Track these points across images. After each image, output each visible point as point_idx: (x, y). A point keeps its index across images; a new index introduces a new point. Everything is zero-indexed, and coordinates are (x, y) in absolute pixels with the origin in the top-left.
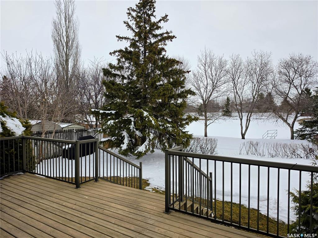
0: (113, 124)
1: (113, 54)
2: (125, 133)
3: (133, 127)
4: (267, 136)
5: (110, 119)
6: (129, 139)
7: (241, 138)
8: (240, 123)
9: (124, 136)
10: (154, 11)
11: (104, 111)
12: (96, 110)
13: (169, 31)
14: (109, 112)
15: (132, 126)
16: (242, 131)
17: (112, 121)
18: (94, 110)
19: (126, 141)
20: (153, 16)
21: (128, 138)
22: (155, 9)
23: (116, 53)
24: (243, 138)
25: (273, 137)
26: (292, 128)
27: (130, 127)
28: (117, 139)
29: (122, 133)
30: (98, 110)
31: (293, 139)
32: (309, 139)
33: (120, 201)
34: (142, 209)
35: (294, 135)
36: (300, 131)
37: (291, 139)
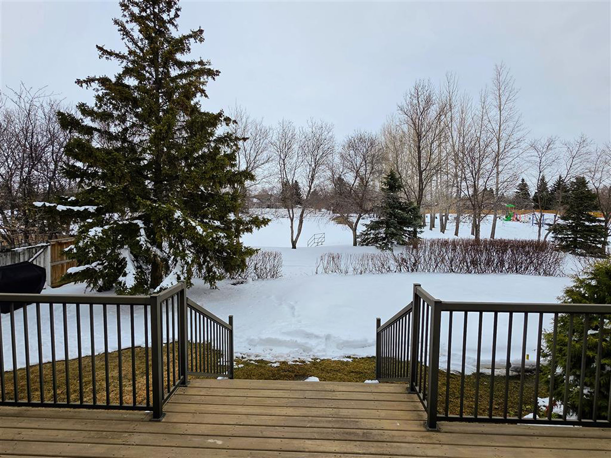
0: (101, 234)
1: (84, 85)
2: (125, 253)
3: (146, 241)
4: (313, 242)
5: (92, 225)
6: (136, 265)
7: (292, 247)
8: (290, 225)
9: (124, 259)
10: (177, 16)
11: (68, 207)
12: (47, 204)
13: (205, 61)
14: (82, 209)
15: (142, 238)
16: (292, 237)
17: (99, 229)
18: (43, 203)
19: (130, 269)
20: (173, 24)
21: (133, 262)
22: (179, 13)
23: (92, 84)
24: (294, 247)
25: (320, 243)
26: (355, 230)
27: (139, 241)
28: (110, 266)
29: (120, 254)
30: (52, 205)
31: (356, 246)
32: (378, 245)
33: (308, 427)
34: (382, 435)
35: (357, 239)
36: (365, 235)
37: (354, 245)
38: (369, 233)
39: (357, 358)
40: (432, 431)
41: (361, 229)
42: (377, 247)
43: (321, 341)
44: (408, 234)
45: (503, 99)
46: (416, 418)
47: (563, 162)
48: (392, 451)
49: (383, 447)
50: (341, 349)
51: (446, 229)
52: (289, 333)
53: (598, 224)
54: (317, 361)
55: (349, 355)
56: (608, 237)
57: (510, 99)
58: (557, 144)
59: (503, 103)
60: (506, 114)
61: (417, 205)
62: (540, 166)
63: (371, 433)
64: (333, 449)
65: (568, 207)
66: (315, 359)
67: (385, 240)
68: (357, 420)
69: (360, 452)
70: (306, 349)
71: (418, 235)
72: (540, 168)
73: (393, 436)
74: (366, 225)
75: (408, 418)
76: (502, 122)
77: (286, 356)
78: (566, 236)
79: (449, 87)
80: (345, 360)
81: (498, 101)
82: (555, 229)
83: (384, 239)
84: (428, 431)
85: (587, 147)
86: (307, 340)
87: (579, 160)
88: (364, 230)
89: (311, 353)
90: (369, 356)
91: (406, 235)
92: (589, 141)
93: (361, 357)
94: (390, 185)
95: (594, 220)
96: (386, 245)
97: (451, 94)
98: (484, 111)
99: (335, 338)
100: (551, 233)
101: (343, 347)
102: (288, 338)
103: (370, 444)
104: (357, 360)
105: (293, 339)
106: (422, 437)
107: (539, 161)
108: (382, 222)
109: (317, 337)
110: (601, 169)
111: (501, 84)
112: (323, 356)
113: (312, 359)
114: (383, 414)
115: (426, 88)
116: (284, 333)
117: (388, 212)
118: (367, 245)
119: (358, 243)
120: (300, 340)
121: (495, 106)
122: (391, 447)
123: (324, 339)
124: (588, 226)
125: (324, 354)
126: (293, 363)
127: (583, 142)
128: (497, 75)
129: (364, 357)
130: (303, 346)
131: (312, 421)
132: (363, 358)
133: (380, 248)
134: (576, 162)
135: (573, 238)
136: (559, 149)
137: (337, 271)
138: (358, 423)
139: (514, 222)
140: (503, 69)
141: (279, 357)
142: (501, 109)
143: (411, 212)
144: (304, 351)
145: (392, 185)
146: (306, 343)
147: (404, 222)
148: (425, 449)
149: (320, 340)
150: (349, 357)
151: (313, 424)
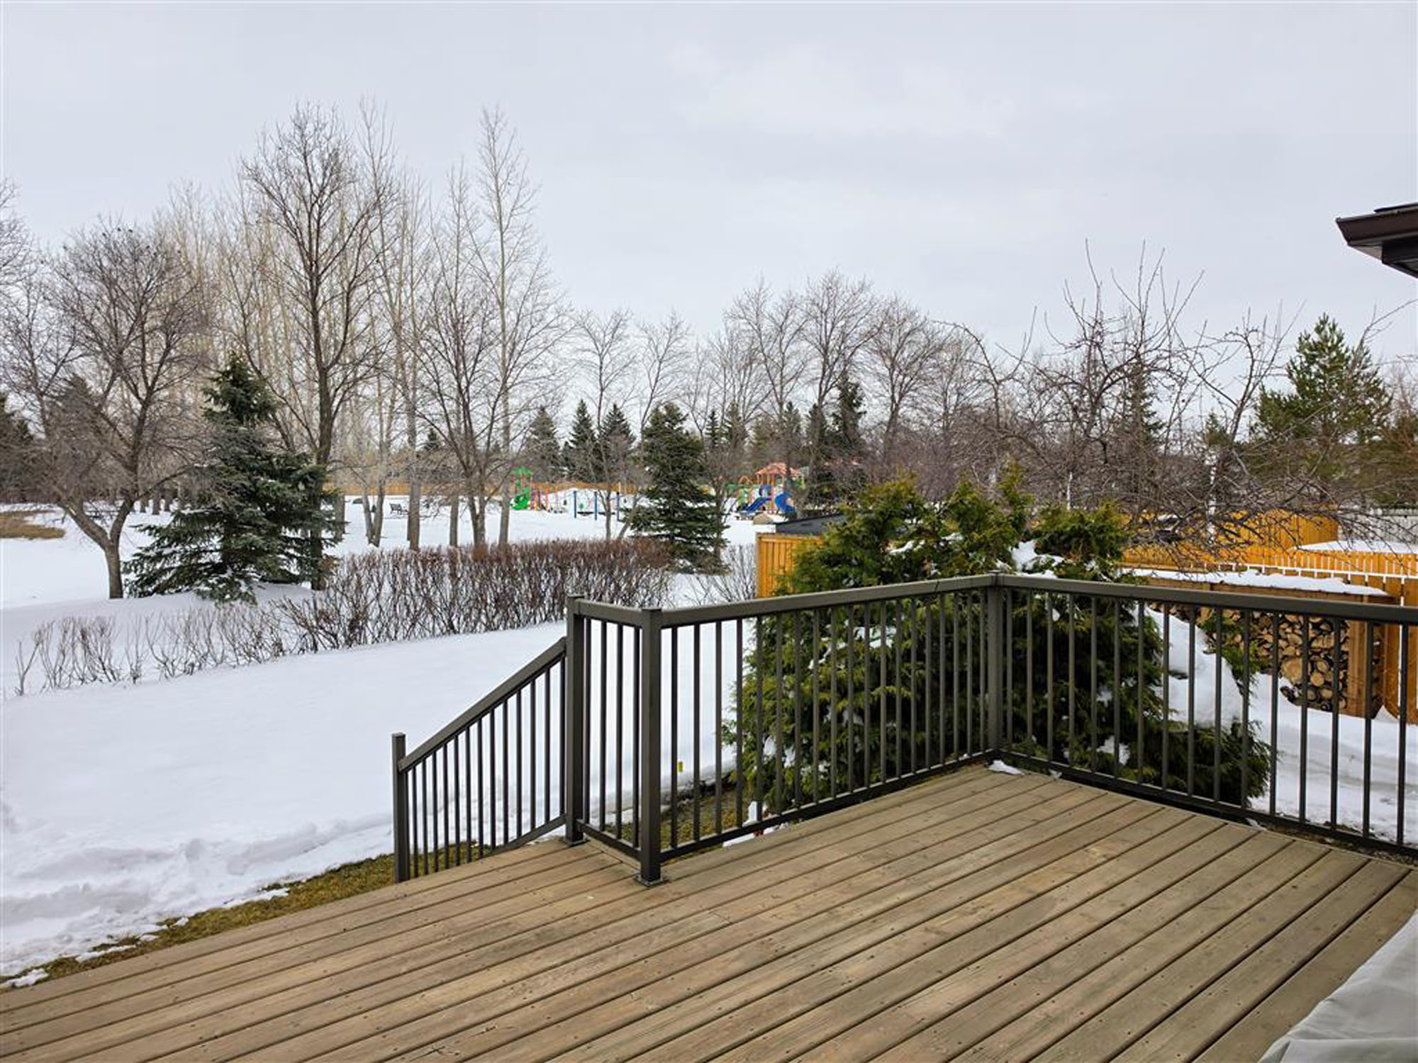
26: (112, 548)
31: (122, 597)
32: (203, 588)
33: (405, 973)
34: (574, 924)
35: (123, 577)
36: (154, 560)
37: (112, 597)
38: (166, 551)
39: (299, 883)
40: (655, 885)
41: (133, 542)
42: (199, 593)
43: (172, 867)
44: (295, 548)
45: (507, 203)
46: (614, 878)
47: (642, 368)
48: (614, 938)
49: (591, 939)
50: (242, 874)
51: (382, 535)
52: (47, 872)
53: (707, 506)
54: (179, 923)
55: (273, 882)
56: (725, 531)
57: (519, 204)
58: (631, 330)
59: (506, 210)
60: (516, 240)
61: (318, 463)
62: (601, 375)
63: (552, 929)
64: (499, 981)
65: (656, 468)
66: (170, 922)
67: (224, 572)
68: (505, 921)
69: (555, 963)
70: (125, 902)
71: (327, 551)
72: (600, 380)
73: (596, 917)
74: (149, 528)
75: (599, 882)
76: (506, 261)
77: (54, 944)
78: (657, 533)
79: (369, 139)
80: (267, 896)
81: (495, 204)
82: (637, 519)
83: (217, 569)
84: (649, 887)
85: (683, 341)
86: (123, 876)
87: (670, 368)
88: (148, 545)
89: (149, 909)
90: (332, 868)
91: (292, 551)
92: (684, 327)
93: (309, 877)
94: (233, 403)
95: (699, 496)
96: (231, 584)
97: (376, 159)
98: (463, 222)
99: (216, 845)
100: (629, 529)
101: (246, 866)
102: (51, 888)
103: (564, 944)
104: (300, 887)
105: (70, 883)
106: (648, 899)
107: (599, 363)
108: (213, 517)
109: (155, 857)
110: (705, 388)
111: (499, 161)
112: (193, 904)
113: (160, 924)
114: (549, 893)
115: (327, 131)
116: (25, 877)
117: (237, 484)
118: (160, 590)
119: (127, 589)
120: (99, 882)
121: (489, 216)
122: (606, 933)
123: (183, 856)
124: (691, 510)
125: (194, 898)
126: (97, 954)
127: (674, 329)
128: (489, 138)
129: (318, 873)
130: (116, 895)
131: (405, 960)
132: (316, 878)
133: (212, 596)
134: (666, 370)
135: (667, 536)
136: (635, 341)
137: (99, 676)
138: (511, 926)
139: (534, 512)
140: (500, 124)
141: (28, 954)
142: (504, 227)
143: (305, 482)
144: (119, 912)
145: (241, 402)
146: (126, 883)
147: (283, 515)
148: (664, 912)
149: (170, 862)
150: (276, 886)
151: (412, 964)
